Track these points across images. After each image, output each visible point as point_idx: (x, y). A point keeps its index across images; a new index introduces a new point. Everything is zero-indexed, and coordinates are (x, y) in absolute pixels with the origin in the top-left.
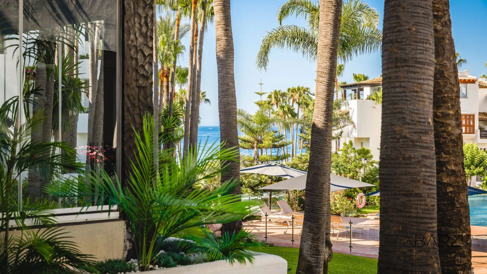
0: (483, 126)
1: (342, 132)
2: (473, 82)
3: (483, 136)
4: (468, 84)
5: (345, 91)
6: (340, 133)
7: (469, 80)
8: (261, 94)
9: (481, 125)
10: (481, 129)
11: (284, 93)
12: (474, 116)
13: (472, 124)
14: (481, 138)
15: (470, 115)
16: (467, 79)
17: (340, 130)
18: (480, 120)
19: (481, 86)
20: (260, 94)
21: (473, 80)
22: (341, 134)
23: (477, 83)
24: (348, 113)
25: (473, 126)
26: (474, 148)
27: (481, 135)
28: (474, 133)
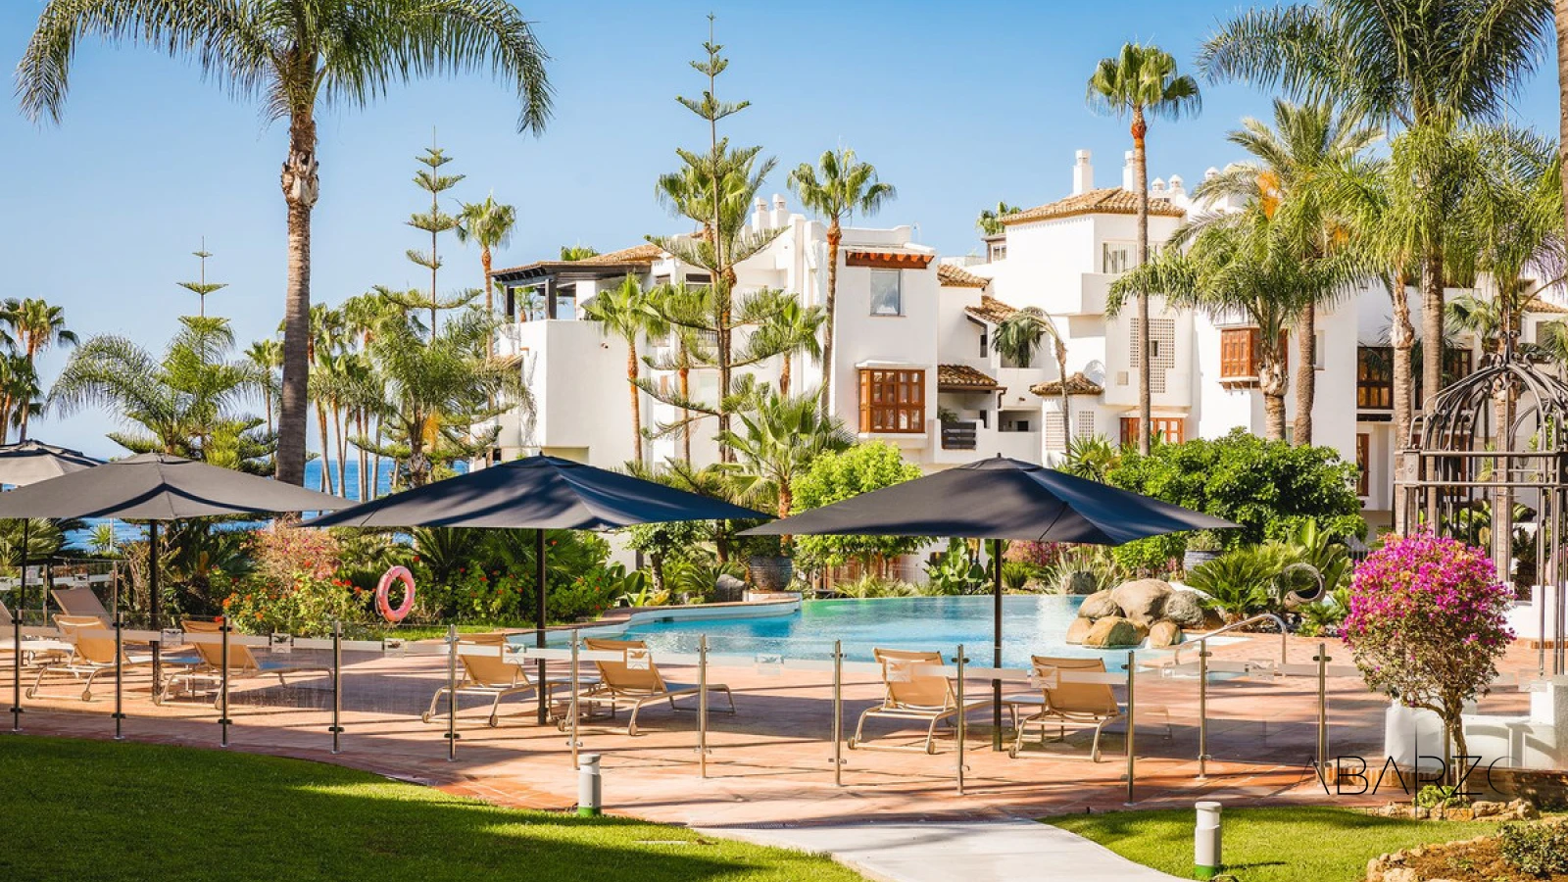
0: (951, 408)
1: (497, 430)
2: (921, 263)
3: (953, 442)
4: (905, 271)
5: (511, 294)
6: (490, 435)
7: (908, 257)
8: (202, 291)
9: (945, 406)
10: (944, 416)
11: (337, 315)
12: (921, 373)
13: (915, 400)
14: (944, 447)
15: (909, 373)
16: (901, 252)
17: (491, 423)
18: (943, 389)
19: (948, 280)
20: (198, 290)
21: (922, 257)
22: (496, 435)
23: (933, 269)
24: (518, 366)
25: (921, 407)
26: (887, 459)
27: (944, 437)
28: (922, 431)
